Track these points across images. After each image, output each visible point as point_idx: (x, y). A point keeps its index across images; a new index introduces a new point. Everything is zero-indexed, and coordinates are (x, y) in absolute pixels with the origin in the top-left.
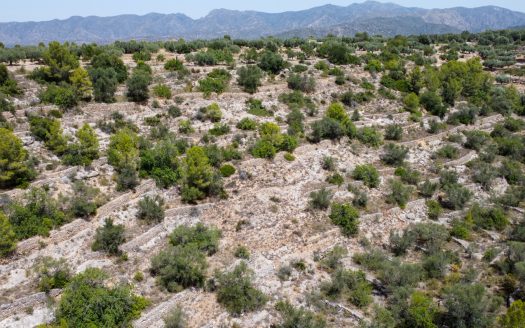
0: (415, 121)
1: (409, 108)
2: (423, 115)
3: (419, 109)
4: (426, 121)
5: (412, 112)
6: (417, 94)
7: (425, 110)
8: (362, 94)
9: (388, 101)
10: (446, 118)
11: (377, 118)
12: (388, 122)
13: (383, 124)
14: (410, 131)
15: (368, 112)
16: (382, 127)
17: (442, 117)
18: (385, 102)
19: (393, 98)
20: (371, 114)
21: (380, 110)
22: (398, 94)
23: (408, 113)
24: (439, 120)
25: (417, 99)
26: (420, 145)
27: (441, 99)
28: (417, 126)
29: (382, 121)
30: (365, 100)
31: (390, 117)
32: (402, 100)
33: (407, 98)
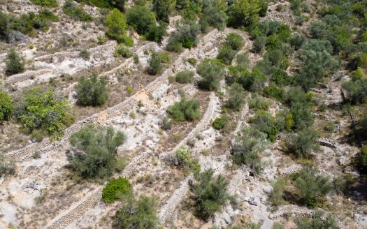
0: (125, 56)
1: (114, 35)
2: (135, 42)
3: (128, 33)
4: (140, 53)
5: (119, 41)
6: (122, 10)
7: (136, 34)
8: (32, 15)
9: (79, 25)
10: (165, 42)
11: (61, 60)
12: (82, 64)
13: (72, 72)
14: (120, 76)
15: (44, 49)
16: (71, 79)
17: (159, 42)
18: (75, 28)
19: (88, 19)
20: (48, 52)
21: (65, 43)
22: (94, 11)
23: (113, 42)
24: (157, 48)
25: (122, 19)
26: (140, 105)
27: (154, 15)
28: (129, 63)
29: (70, 65)
30: (37, 26)
31: (85, 55)
32: (102, 21)
33: (108, 18)
